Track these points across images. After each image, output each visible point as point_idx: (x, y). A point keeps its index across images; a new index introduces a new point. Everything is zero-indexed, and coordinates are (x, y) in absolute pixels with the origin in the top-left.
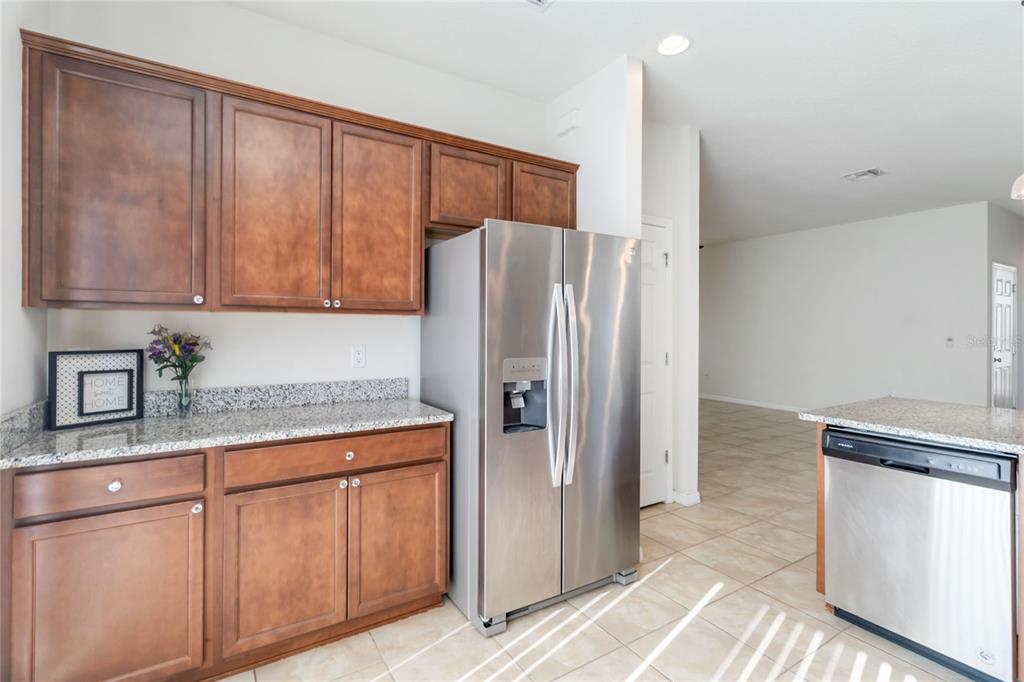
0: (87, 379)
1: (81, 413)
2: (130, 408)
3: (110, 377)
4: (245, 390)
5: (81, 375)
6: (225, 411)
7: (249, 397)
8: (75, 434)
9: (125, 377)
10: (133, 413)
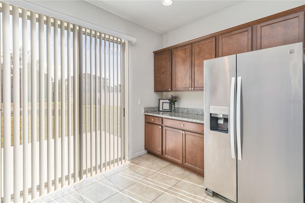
0: (164, 104)
1: (163, 109)
2: (169, 110)
3: (167, 104)
4: (186, 109)
5: (163, 103)
6: (183, 113)
7: (186, 111)
8: (162, 112)
9: (169, 104)
10: (170, 110)
